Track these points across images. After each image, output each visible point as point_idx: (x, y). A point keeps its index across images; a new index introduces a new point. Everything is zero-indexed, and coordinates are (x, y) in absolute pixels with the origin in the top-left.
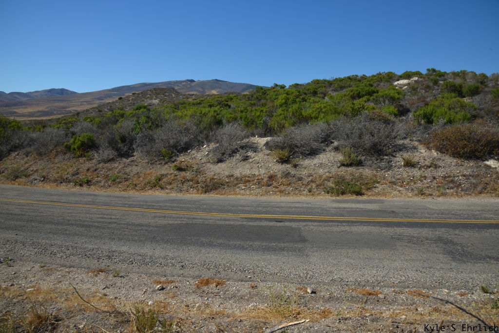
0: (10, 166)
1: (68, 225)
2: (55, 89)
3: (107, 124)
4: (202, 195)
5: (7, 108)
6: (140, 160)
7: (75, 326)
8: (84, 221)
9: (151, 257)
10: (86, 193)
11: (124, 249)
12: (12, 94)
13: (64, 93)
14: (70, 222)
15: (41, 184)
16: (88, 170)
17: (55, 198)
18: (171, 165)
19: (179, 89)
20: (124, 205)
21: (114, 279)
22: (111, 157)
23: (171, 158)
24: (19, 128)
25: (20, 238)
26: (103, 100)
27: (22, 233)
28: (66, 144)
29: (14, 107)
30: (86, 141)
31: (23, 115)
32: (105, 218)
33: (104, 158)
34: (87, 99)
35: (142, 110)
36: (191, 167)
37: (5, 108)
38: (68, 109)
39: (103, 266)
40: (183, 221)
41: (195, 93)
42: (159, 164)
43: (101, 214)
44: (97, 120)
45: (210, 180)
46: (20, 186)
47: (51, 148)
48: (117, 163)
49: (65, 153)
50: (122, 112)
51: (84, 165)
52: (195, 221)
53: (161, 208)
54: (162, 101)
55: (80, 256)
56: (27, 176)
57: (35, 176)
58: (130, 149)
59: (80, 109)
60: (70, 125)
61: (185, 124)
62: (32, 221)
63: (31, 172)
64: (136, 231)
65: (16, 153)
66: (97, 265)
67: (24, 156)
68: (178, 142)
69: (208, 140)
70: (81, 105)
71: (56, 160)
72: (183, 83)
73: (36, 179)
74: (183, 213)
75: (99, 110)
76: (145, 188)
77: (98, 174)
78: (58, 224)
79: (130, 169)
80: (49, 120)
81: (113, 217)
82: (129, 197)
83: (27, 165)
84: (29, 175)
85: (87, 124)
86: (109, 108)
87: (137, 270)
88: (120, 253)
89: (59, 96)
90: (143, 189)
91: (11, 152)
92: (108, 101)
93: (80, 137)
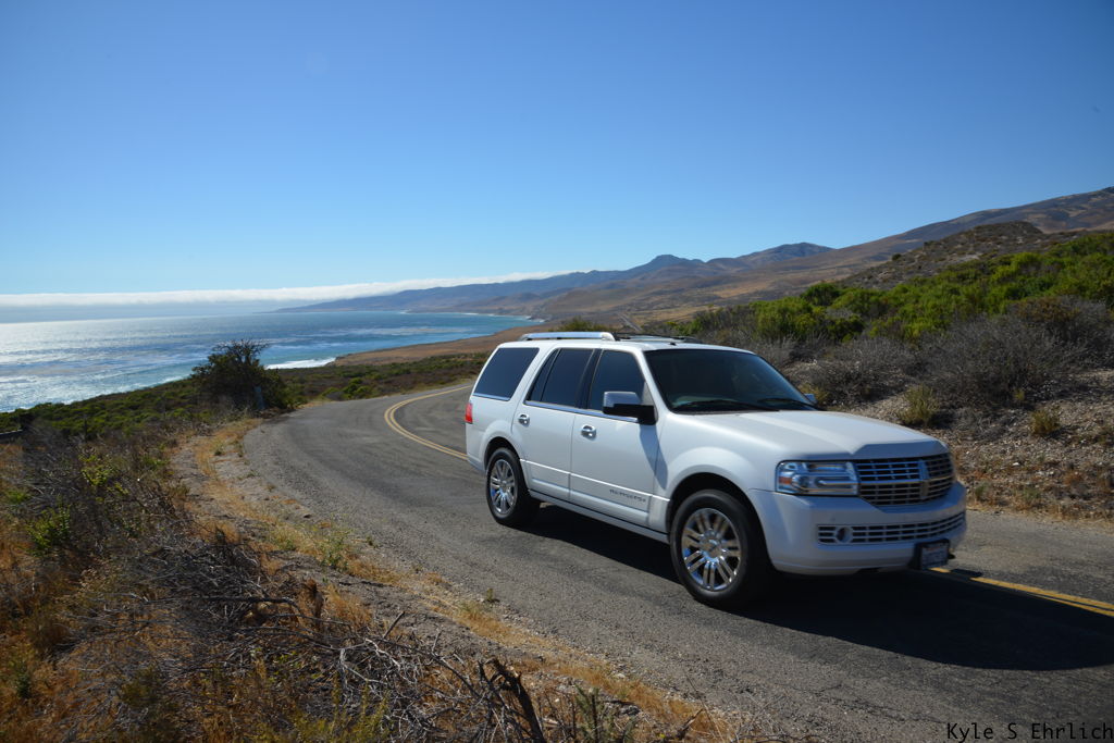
2: (787, 246)
13: (806, 252)
34: (852, 260)
37: (699, 290)
70: (839, 274)
89: (796, 258)
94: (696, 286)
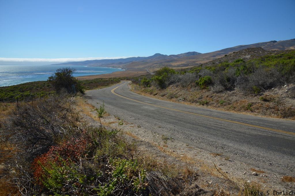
0: (169, 92)
1: (199, 125)
2: (190, 52)
3: (218, 71)
4: (281, 119)
6: (238, 93)
7: (207, 182)
8: (207, 125)
9: (248, 153)
10: (206, 109)
11: (231, 145)
13: (195, 54)
14: (199, 124)
15: (183, 102)
16: (207, 96)
17: (190, 110)
18: (259, 97)
19: (264, 48)
20: (228, 119)
21: (226, 161)
22: (221, 90)
23: (259, 92)
24: (174, 73)
25: (176, 128)
26: (215, 57)
27: (177, 126)
28: (196, 81)
29: (171, 62)
30: (207, 80)
31: (175, 66)
32: (218, 125)
33: (217, 90)
34: (207, 57)
35: (240, 62)
36: (273, 99)
38: (196, 63)
39: (219, 152)
40: (268, 134)
41: (276, 50)
42: (251, 96)
43: (216, 122)
44: (213, 68)
45: (289, 109)
46: (173, 102)
47: (188, 83)
48: (224, 93)
49: (196, 87)
50: (227, 63)
51: (205, 93)
52: (277, 136)
53: (252, 124)
54: (253, 56)
55: (206, 144)
56: (177, 97)
57: (180, 98)
58: (232, 86)
59: (203, 62)
60: (198, 71)
61: (271, 71)
62: (180, 121)
63: (179, 96)
64: (237, 135)
65: (172, 85)
66: (216, 151)
67: (176, 87)
68: (265, 82)
69: (288, 82)
70: (203, 60)
71: (191, 90)
72: (268, 44)
73: (181, 99)
74: (267, 129)
75: (213, 63)
76: (240, 110)
77: (213, 99)
78: (193, 124)
79: (232, 98)
80: (187, 69)
81: (223, 125)
82: (231, 115)
83: (177, 92)
84: (178, 97)
85: (207, 71)
86: (219, 61)
87: (240, 159)
88: (229, 147)
89: (192, 56)
90: (239, 110)
91: (170, 85)
92: (218, 58)
93: (204, 78)
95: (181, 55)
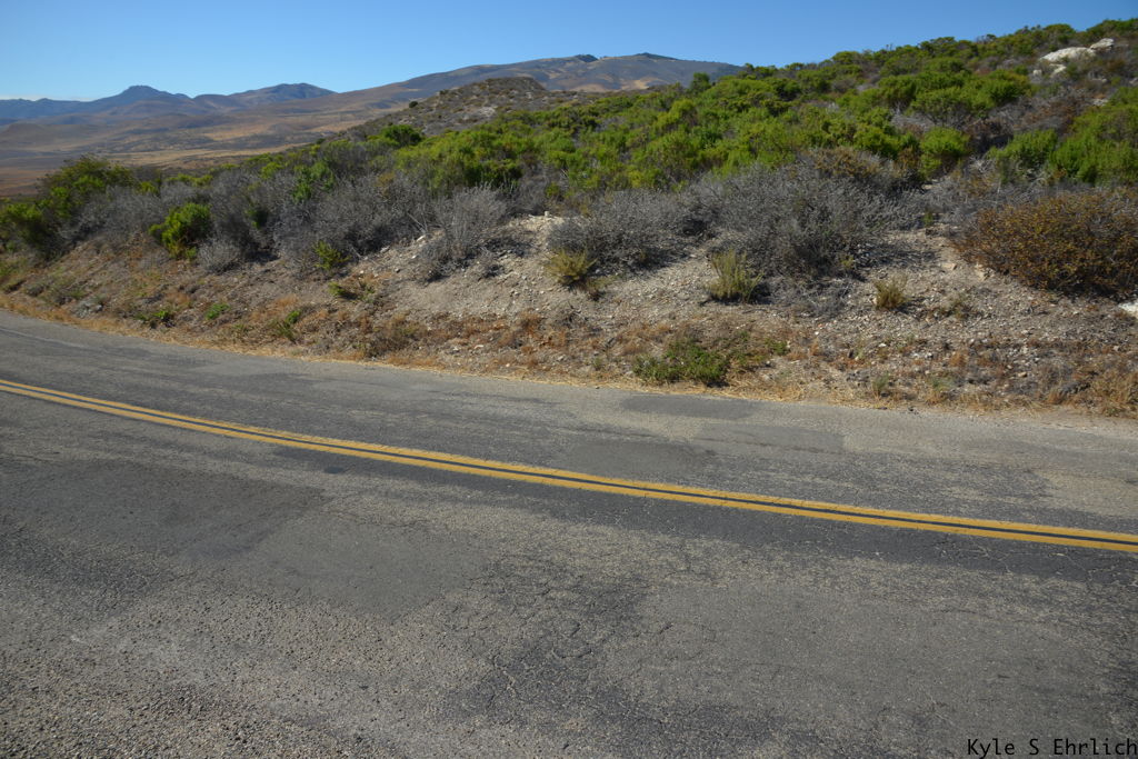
2: (284, 85)
5: (193, 130)
12: (200, 99)
13: (307, 95)
26: (388, 107)
29: (205, 128)
31: (224, 146)
34: (355, 106)
37: (187, 131)
38: (314, 131)
70: (342, 120)
86: (386, 126)
89: (295, 100)
94: (181, 126)
95: (249, 97)
